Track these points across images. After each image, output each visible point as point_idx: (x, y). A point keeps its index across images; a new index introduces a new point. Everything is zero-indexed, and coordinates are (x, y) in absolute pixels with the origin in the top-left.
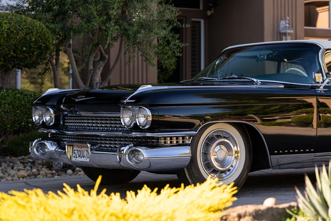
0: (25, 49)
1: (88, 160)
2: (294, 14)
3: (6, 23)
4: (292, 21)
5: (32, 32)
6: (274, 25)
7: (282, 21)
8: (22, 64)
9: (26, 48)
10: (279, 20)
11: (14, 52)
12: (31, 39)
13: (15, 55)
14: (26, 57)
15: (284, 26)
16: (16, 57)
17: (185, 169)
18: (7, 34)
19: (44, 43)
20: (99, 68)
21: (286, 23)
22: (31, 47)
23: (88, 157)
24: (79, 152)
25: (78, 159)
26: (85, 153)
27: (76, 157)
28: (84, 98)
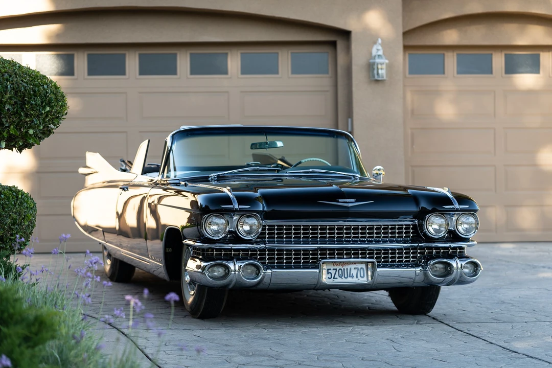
1: (363, 280)
23: (362, 275)
24: (340, 271)
25: (340, 281)
26: (354, 272)
27: (334, 278)
28: (355, 202)
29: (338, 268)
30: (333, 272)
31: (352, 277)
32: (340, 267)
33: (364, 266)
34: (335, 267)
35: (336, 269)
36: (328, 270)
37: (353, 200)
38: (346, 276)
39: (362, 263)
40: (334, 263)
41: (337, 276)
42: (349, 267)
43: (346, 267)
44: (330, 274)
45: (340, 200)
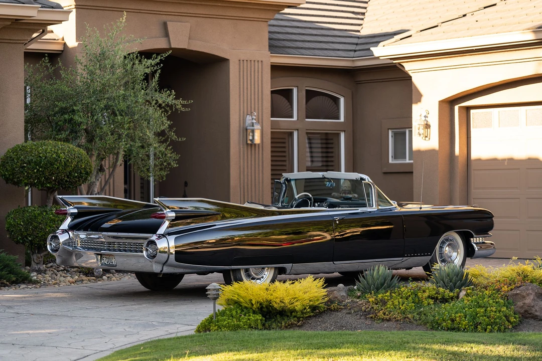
0: (76, 175)
2: (260, 108)
3: (61, 153)
4: (258, 115)
5: (82, 160)
6: (240, 121)
7: (248, 116)
8: (71, 186)
9: (78, 174)
10: (245, 115)
11: (68, 177)
12: (81, 166)
13: (68, 180)
14: (76, 181)
15: (250, 122)
16: (69, 182)
18: (65, 162)
19: (90, 169)
20: (98, 180)
21: (253, 119)
22: (81, 173)
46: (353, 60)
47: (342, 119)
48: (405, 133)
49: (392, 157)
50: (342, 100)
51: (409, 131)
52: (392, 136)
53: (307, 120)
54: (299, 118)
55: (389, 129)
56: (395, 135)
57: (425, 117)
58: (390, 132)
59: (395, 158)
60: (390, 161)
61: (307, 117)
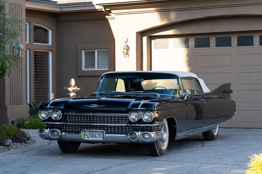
1: (101, 139)
17: (155, 143)
21: (18, 41)
23: (100, 137)
24: (91, 135)
25: (91, 139)
26: (97, 135)
27: (89, 138)
28: (97, 106)
29: (91, 133)
30: (88, 135)
31: (96, 137)
32: (92, 133)
33: (101, 133)
34: (89, 133)
35: (90, 134)
36: (86, 134)
37: (96, 105)
38: (94, 137)
39: (101, 132)
40: (89, 131)
41: (90, 137)
42: (95, 133)
43: (94, 133)
44: (87, 136)
45: (91, 105)
46: (61, 8)
47: (50, 43)
48: (94, 53)
49: (84, 67)
50: (50, 32)
51: (97, 51)
52: (84, 54)
53: (34, 43)
54: (31, 42)
55: (82, 50)
56: (86, 53)
57: (126, 42)
58: (83, 51)
59: (86, 68)
60: (83, 69)
61: (34, 42)
